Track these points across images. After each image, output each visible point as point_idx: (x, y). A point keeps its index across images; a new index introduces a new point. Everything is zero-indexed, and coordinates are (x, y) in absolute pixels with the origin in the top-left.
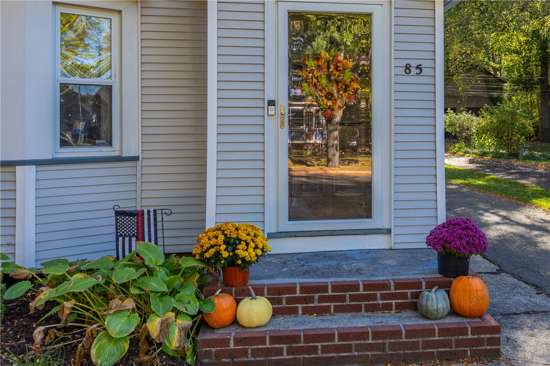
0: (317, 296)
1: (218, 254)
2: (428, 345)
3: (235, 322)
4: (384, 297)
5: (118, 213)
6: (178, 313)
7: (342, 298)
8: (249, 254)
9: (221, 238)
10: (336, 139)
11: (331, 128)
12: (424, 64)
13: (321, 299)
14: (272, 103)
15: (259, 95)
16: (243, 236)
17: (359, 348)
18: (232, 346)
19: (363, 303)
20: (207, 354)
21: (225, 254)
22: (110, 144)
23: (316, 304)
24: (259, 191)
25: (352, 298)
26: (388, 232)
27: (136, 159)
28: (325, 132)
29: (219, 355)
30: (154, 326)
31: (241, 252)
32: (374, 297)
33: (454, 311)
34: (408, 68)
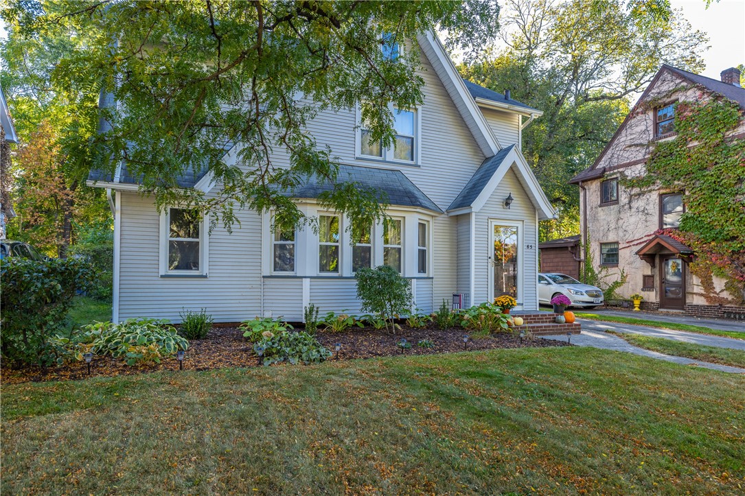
5: (454, 295)
9: (508, 299)
12: (532, 245)
14: (490, 258)
15: (487, 255)
21: (510, 304)
22: (425, 272)
24: (487, 289)
26: (522, 304)
27: (432, 278)
33: (566, 322)
34: (528, 246)
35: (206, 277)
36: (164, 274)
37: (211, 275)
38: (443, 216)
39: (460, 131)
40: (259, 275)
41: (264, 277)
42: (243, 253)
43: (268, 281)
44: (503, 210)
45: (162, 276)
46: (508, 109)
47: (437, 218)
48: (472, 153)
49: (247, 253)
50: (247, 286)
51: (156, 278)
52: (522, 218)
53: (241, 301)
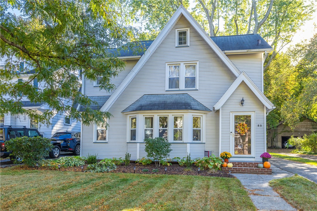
0: (240, 164)
1: (224, 156)
2: (259, 171)
3: (227, 167)
4: (252, 165)
5: (205, 151)
6: (219, 163)
7: (244, 165)
8: (229, 156)
9: (225, 154)
10: (246, 146)
11: (244, 143)
12: (262, 124)
13: (241, 165)
14: (231, 132)
15: (229, 131)
16: (228, 154)
17: (247, 171)
18: (227, 169)
19: (248, 166)
20: (223, 170)
21: (225, 156)
22: (200, 140)
23: (240, 165)
24: (229, 149)
25: (246, 165)
26: (254, 158)
27: (205, 143)
28: (242, 145)
29: (225, 170)
30: (216, 164)
31: (228, 156)
32: (250, 165)
33: (264, 167)
34: (258, 125)
35: (107, 143)
36: (94, 142)
37: (109, 142)
38: (211, 112)
39: (221, 69)
40: (126, 142)
41: (127, 143)
42: (120, 134)
43: (129, 144)
44: (240, 107)
45: (94, 143)
46: (247, 52)
47: (208, 114)
48: (229, 79)
49: (121, 134)
50: (122, 146)
51: (92, 143)
52: (254, 110)
53: (119, 152)
